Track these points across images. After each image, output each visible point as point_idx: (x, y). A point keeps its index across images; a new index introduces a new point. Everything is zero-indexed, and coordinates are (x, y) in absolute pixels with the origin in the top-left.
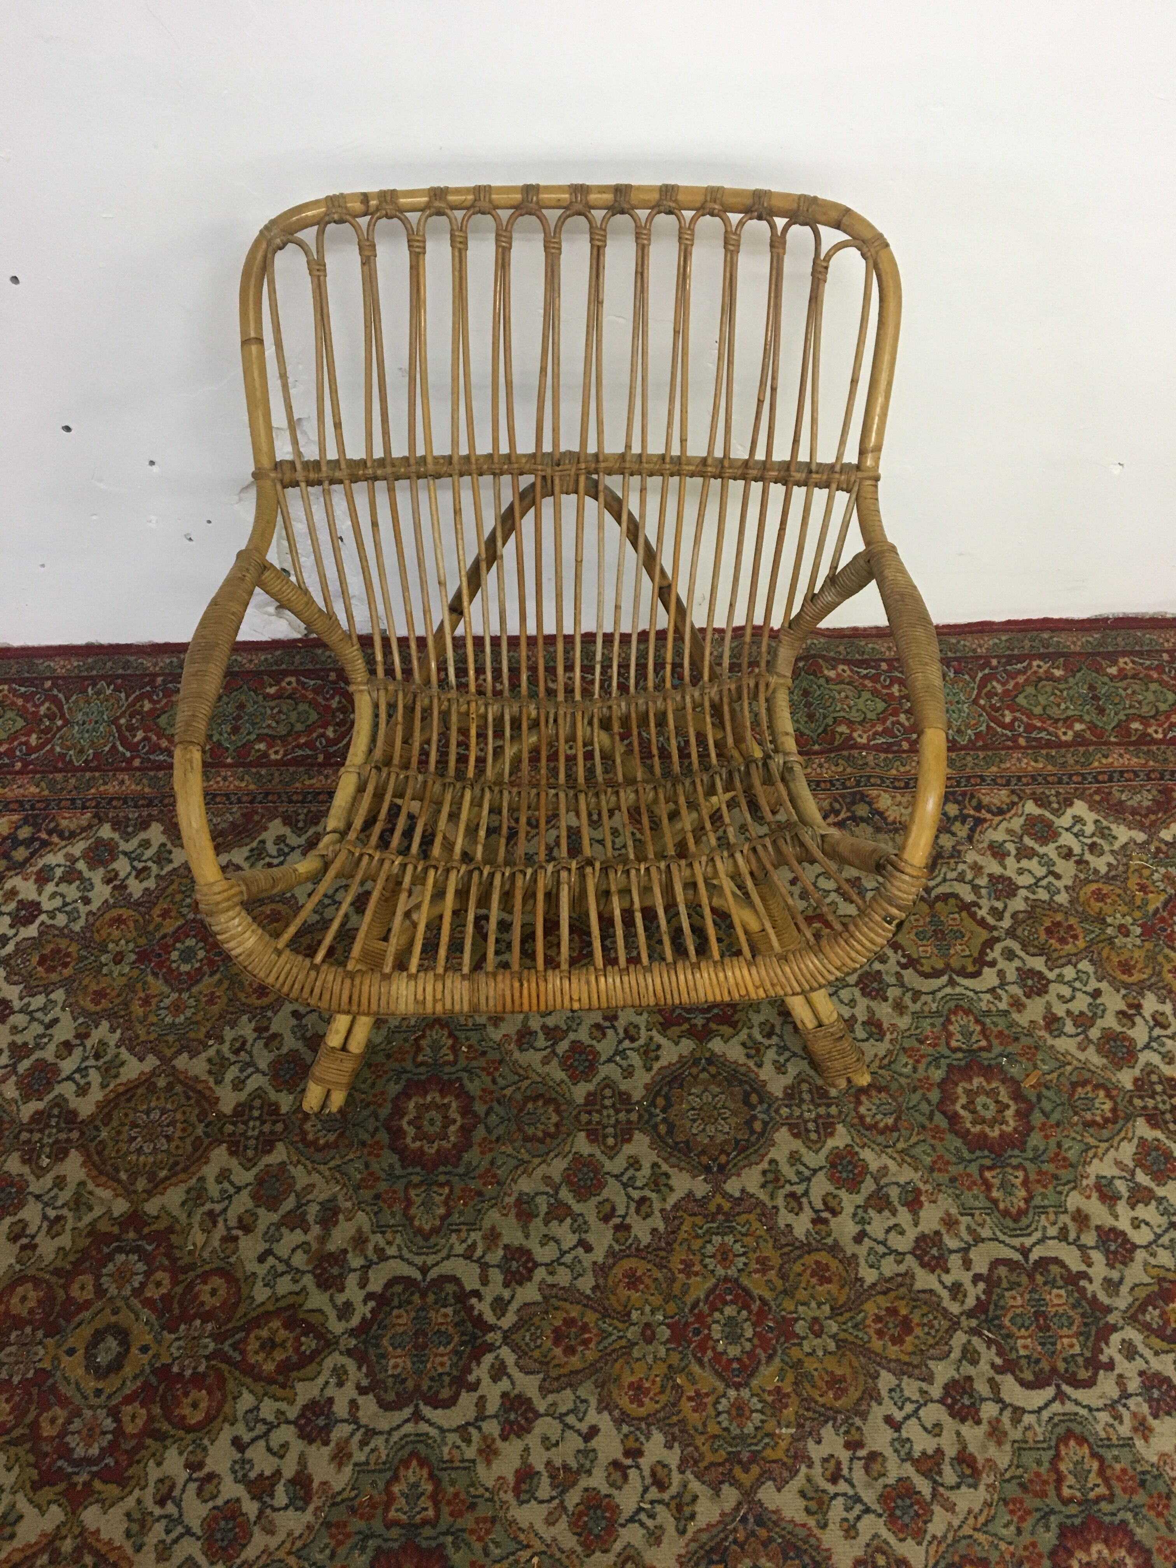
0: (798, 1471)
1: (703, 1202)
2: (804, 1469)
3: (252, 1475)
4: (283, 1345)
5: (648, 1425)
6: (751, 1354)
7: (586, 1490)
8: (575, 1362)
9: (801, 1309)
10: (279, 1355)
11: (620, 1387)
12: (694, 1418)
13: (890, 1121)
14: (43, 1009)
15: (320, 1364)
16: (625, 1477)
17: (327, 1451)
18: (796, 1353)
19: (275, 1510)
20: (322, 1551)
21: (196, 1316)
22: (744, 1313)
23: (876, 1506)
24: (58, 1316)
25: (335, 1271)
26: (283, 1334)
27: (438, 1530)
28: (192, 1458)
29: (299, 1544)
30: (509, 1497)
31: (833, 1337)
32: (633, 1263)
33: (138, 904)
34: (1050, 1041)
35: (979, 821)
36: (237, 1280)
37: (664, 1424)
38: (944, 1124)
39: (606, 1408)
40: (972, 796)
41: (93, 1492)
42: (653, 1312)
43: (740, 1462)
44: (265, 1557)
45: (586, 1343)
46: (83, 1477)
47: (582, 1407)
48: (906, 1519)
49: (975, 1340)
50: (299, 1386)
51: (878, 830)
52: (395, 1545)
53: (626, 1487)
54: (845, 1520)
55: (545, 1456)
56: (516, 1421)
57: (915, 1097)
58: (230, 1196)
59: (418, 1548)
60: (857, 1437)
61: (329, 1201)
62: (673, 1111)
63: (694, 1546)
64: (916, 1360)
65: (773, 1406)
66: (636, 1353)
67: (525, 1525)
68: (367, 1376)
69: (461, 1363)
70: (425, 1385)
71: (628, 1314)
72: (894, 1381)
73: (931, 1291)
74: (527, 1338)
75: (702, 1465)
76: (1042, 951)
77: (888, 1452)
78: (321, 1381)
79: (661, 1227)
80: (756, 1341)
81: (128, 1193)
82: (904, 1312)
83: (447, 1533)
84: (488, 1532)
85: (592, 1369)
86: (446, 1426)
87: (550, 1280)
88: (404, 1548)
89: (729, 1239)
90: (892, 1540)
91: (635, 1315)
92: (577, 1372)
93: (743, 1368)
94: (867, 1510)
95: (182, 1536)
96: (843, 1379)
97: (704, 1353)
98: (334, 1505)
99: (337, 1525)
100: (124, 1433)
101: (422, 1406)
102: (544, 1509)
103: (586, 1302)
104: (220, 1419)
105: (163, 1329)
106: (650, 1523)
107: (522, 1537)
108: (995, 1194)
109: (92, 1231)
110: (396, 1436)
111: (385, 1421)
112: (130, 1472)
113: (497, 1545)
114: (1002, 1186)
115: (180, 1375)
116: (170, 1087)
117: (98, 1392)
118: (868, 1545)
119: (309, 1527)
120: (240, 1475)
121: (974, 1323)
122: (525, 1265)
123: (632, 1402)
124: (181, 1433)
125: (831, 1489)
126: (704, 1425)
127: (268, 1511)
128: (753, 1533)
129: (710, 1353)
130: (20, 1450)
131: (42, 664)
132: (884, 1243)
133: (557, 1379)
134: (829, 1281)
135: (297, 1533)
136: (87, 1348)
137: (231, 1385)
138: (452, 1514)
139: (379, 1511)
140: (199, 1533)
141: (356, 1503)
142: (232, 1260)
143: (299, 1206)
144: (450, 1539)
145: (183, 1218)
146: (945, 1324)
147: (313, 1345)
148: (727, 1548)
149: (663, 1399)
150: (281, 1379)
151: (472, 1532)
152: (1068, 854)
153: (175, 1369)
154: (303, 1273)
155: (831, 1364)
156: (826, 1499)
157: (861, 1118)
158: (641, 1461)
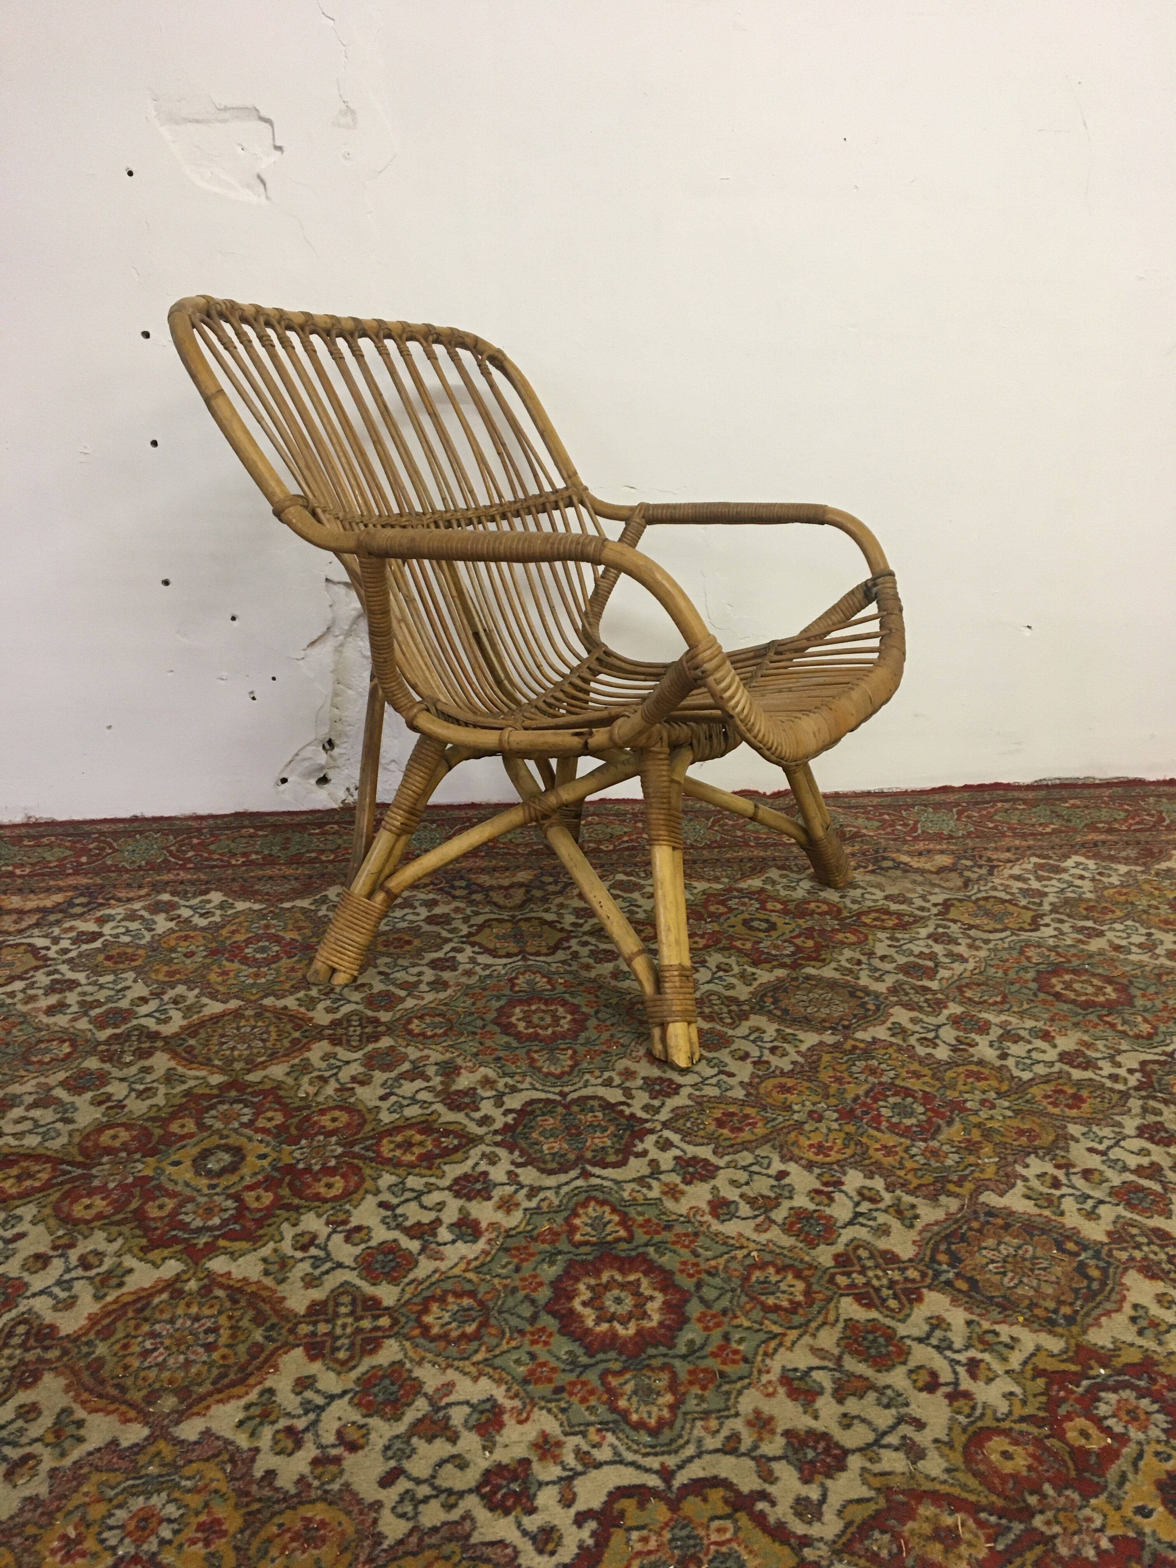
0: (1013, 1185)
1: (837, 1046)
2: (1019, 1183)
3: (408, 1223)
4: (421, 1144)
5: (842, 1167)
6: (929, 1121)
7: (791, 1209)
8: (746, 1135)
9: (966, 1096)
10: (417, 1150)
11: (799, 1147)
12: (888, 1161)
13: (999, 999)
14: (114, 982)
15: (466, 1152)
16: (832, 1200)
17: (490, 1204)
18: (974, 1119)
19: (439, 1244)
20: (504, 1267)
21: (318, 1133)
22: (910, 1100)
23: (1108, 1199)
24: (158, 1143)
25: (467, 1100)
26: (418, 1138)
27: (635, 1244)
28: (332, 1218)
29: (475, 1264)
30: (708, 1218)
31: (1008, 1108)
32: (783, 1080)
33: (203, 929)
34: (1122, 956)
35: (993, 868)
36: (359, 1111)
37: (856, 1166)
38: (1051, 998)
39: (791, 1159)
40: (981, 857)
41: (219, 1248)
42: (814, 1104)
43: (950, 1182)
44: (437, 1275)
45: (754, 1125)
46: (202, 1240)
47: (766, 1161)
48: (1145, 1205)
49: (1152, 1103)
50: (446, 1168)
51: (906, 871)
52: (590, 1257)
53: (834, 1205)
54: (1080, 1210)
55: (738, 1191)
56: (696, 1172)
57: (1015, 988)
58: (339, 1067)
59: (617, 1258)
60: (1063, 1161)
61: (446, 1062)
62: (783, 1005)
63: (927, 1235)
64: (1100, 1116)
65: (966, 1148)
66: (807, 1127)
67: (734, 1234)
68: (521, 1156)
69: (623, 1142)
70: (589, 1155)
71: (790, 1106)
72: (1085, 1129)
73: (1091, 1080)
74: (689, 1125)
75: (911, 1187)
76: (1087, 918)
77: (1103, 1168)
78: (470, 1163)
79: (801, 1060)
80: (930, 1114)
81: (222, 1070)
82: (1070, 1091)
83: (646, 1245)
84: (691, 1242)
85: (765, 1139)
86: (619, 1178)
87: (698, 1093)
88: (601, 1258)
89: (875, 1063)
90: (1137, 1218)
91: (796, 1108)
92: (750, 1142)
93: (923, 1130)
94: (1101, 1202)
95: (333, 1269)
96: (1030, 1130)
97: (880, 1123)
98: (509, 1236)
99: (517, 1249)
100: (248, 1208)
101: (589, 1168)
102: (752, 1224)
103: (743, 1104)
104: (361, 1192)
105: (281, 1143)
106: (871, 1223)
107: (732, 1242)
108: (1120, 1028)
109: (188, 1093)
110: (565, 1190)
111: (551, 1181)
112: (261, 1232)
113: (707, 1249)
114: (1125, 1022)
115: (308, 1170)
116: (258, 1016)
117: (212, 1187)
118: (1114, 1222)
119: (485, 1253)
120: (393, 1224)
121: (1143, 1093)
122: (669, 1086)
123: (817, 1154)
124: (317, 1204)
125: (1058, 1193)
126: (901, 1163)
127: (433, 1246)
128: (988, 1223)
129: (884, 1125)
130: (125, 1229)
131: (87, 828)
132: (1030, 1058)
133: (732, 1146)
134: (986, 1079)
135: (472, 1256)
136: (194, 1161)
137: (367, 1171)
138: (646, 1233)
139: (563, 1237)
140: (353, 1265)
141: (535, 1233)
142: (352, 1100)
143: (415, 1068)
144: (651, 1250)
145: (290, 1081)
146: (1116, 1097)
147: (456, 1142)
148: (964, 1234)
149: (849, 1152)
150: (424, 1164)
151: (674, 1243)
152: (1082, 877)
153: (301, 1166)
154: (432, 1103)
155: (1016, 1123)
156: (1055, 1199)
157: (970, 999)
158: (844, 1188)
